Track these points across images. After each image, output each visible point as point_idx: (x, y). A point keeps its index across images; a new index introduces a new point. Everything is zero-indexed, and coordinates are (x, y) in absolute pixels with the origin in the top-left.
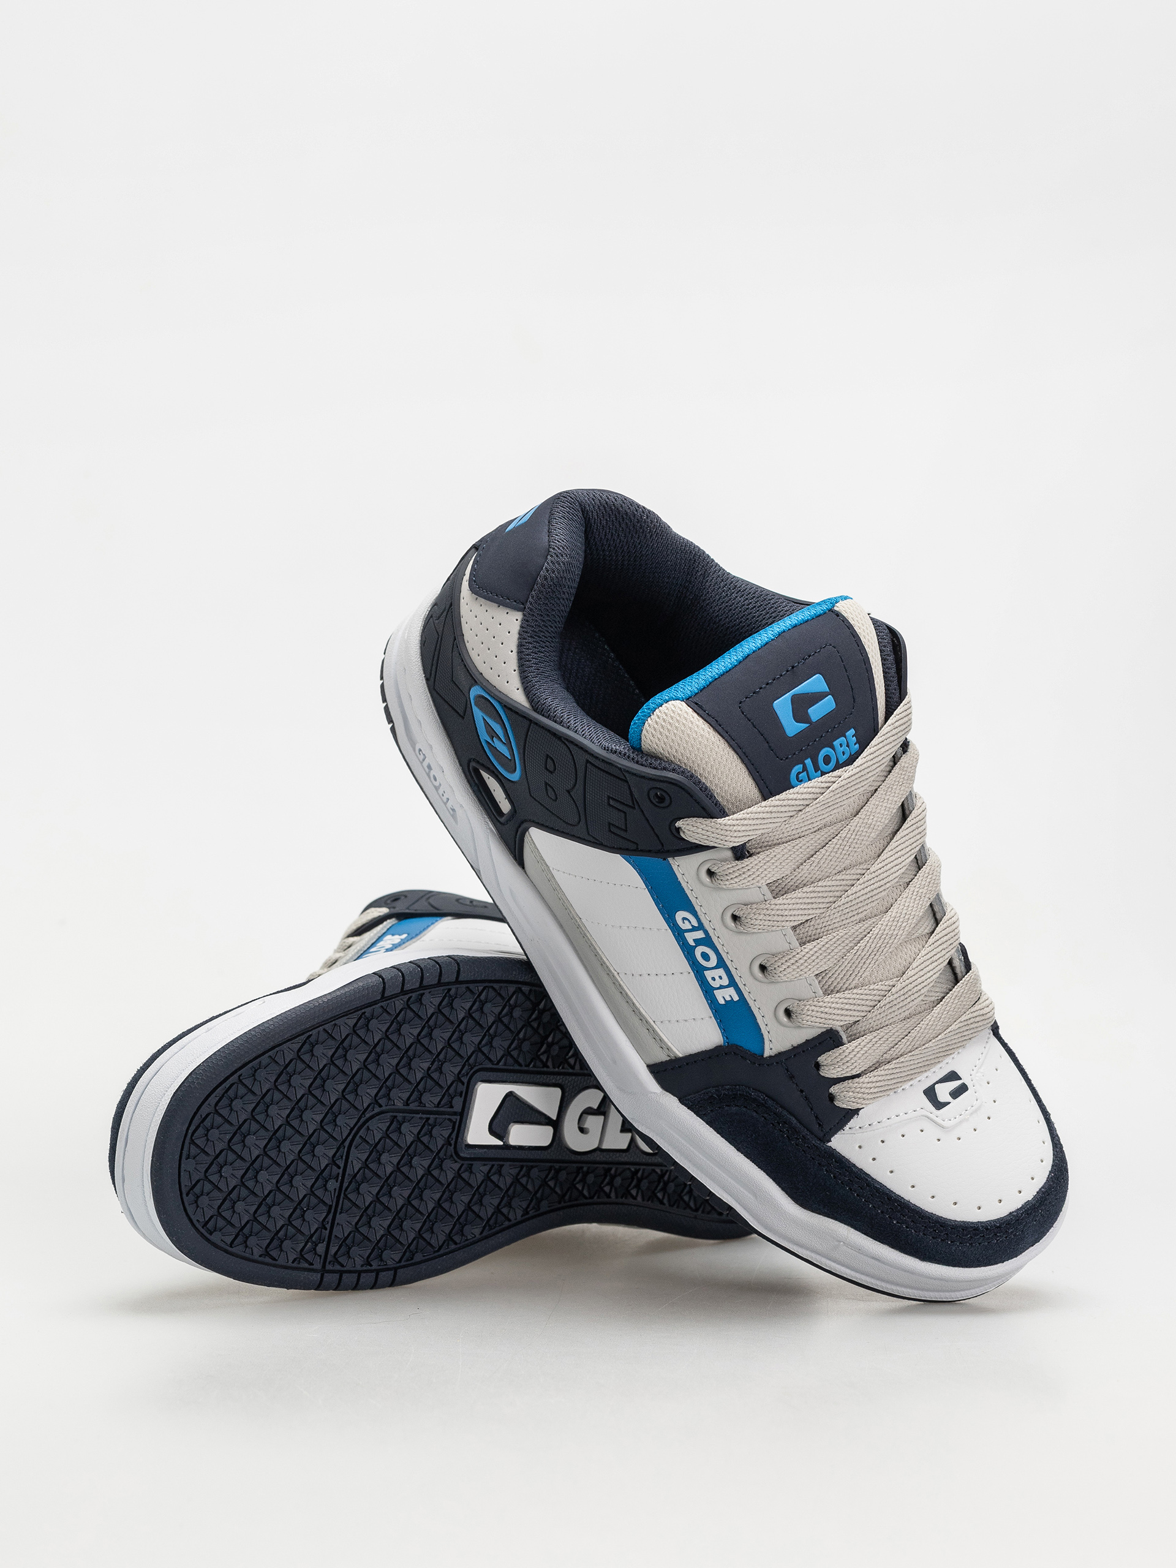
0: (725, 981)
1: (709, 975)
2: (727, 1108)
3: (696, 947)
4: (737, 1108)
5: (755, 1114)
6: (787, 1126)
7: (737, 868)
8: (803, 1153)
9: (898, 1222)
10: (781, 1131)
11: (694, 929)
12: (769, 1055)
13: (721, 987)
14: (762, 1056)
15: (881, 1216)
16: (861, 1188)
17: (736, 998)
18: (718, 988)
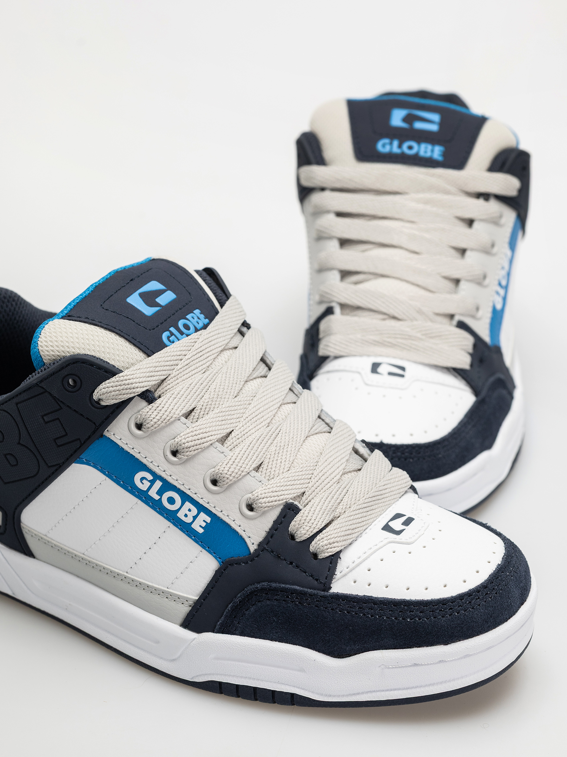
0: (195, 511)
1: (181, 515)
2: (247, 612)
3: (161, 498)
4: (254, 607)
5: (268, 602)
6: (295, 595)
7: (154, 408)
8: (316, 608)
9: (411, 619)
10: (292, 602)
11: (152, 482)
12: (254, 549)
13: (195, 518)
14: (250, 554)
15: (397, 621)
16: (372, 609)
17: (208, 520)
18: (193, 521)
